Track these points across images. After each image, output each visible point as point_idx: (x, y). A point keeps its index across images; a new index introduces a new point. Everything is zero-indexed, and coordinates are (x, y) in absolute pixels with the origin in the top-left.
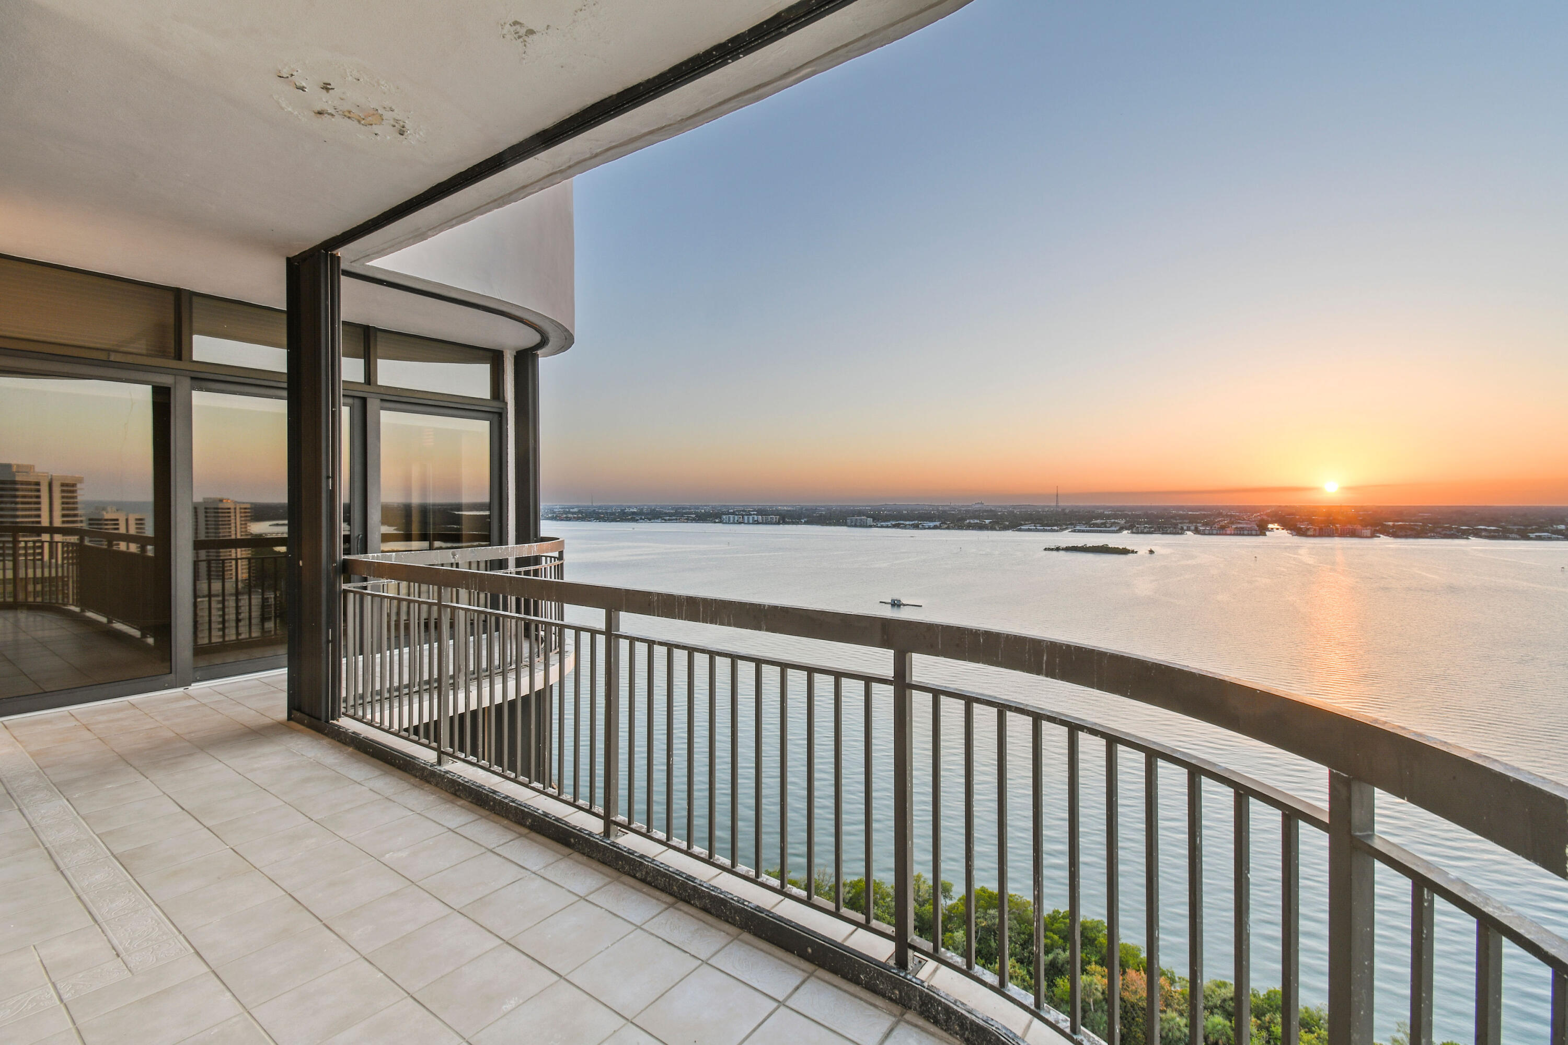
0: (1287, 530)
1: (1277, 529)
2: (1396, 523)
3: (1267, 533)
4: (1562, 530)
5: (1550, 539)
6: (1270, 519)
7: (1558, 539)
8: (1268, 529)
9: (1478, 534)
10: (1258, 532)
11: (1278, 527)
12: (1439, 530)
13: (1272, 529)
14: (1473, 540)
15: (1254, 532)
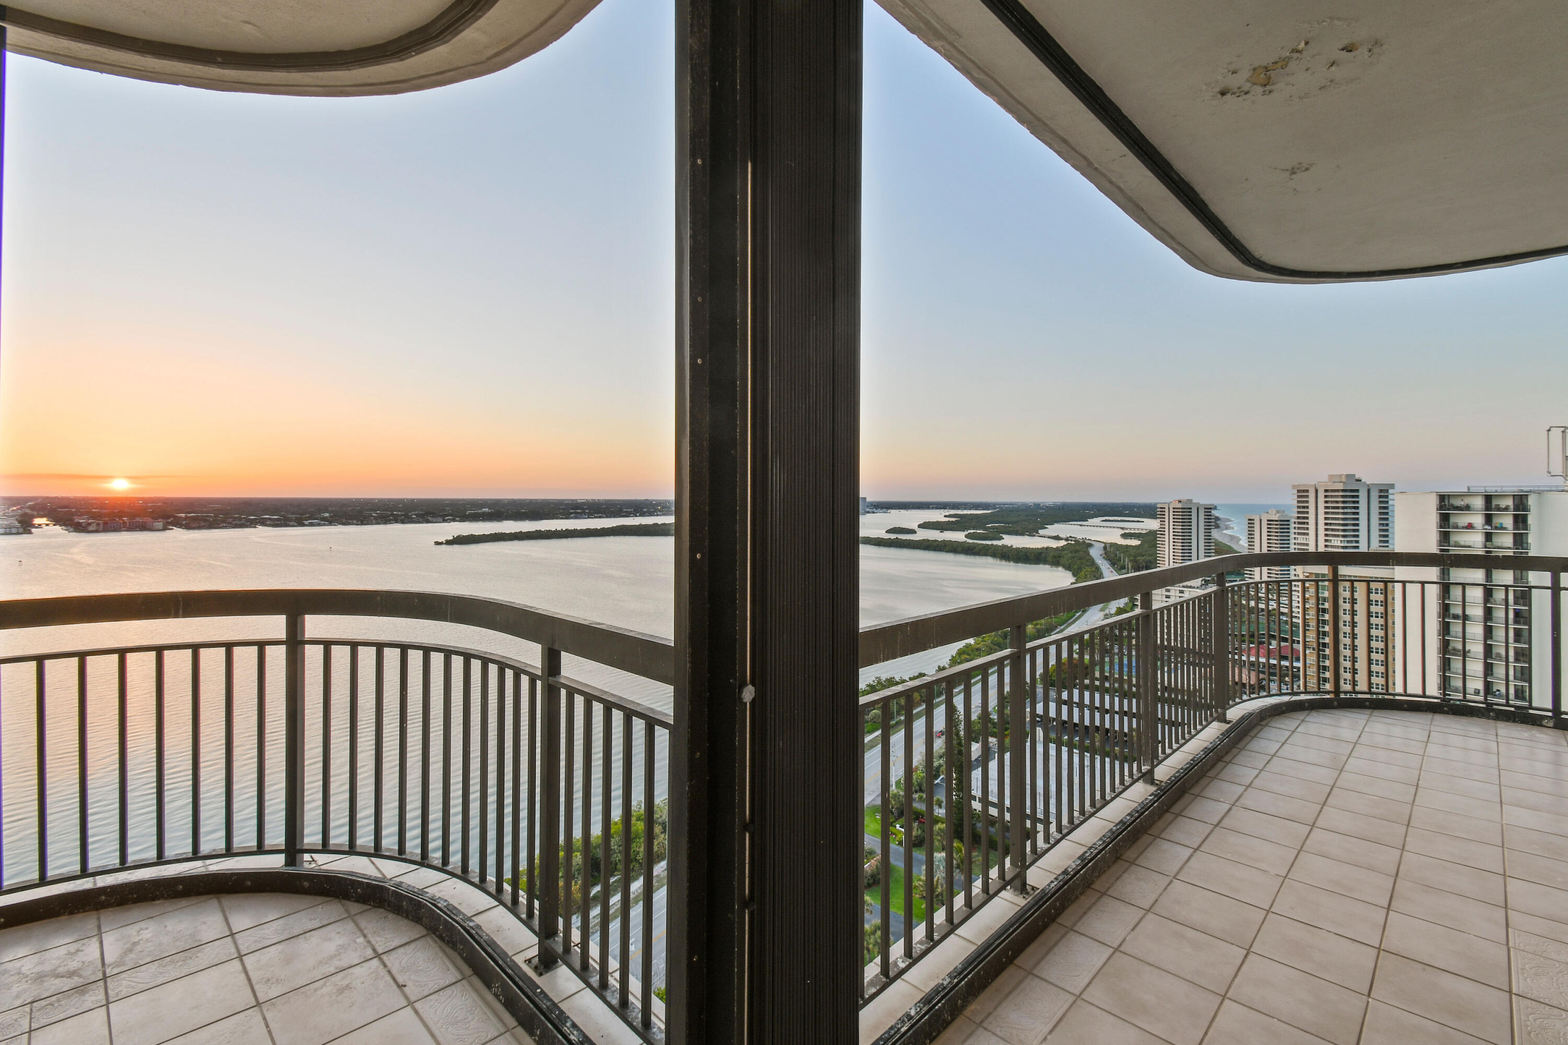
0: (61, 526)
1: (47, 525)
2: (189, 515)
3: (33, 530)
4: (327, 517)
5: (319, 525)
6: (35, 513)
7: (324, 525)
8: (33, 526)
9: (263, 523)
10: (21, 530)
11: (48, 522)
12: (230, 520)
13: (40, 525)
14: (260, 529)
15: (14, 530)
